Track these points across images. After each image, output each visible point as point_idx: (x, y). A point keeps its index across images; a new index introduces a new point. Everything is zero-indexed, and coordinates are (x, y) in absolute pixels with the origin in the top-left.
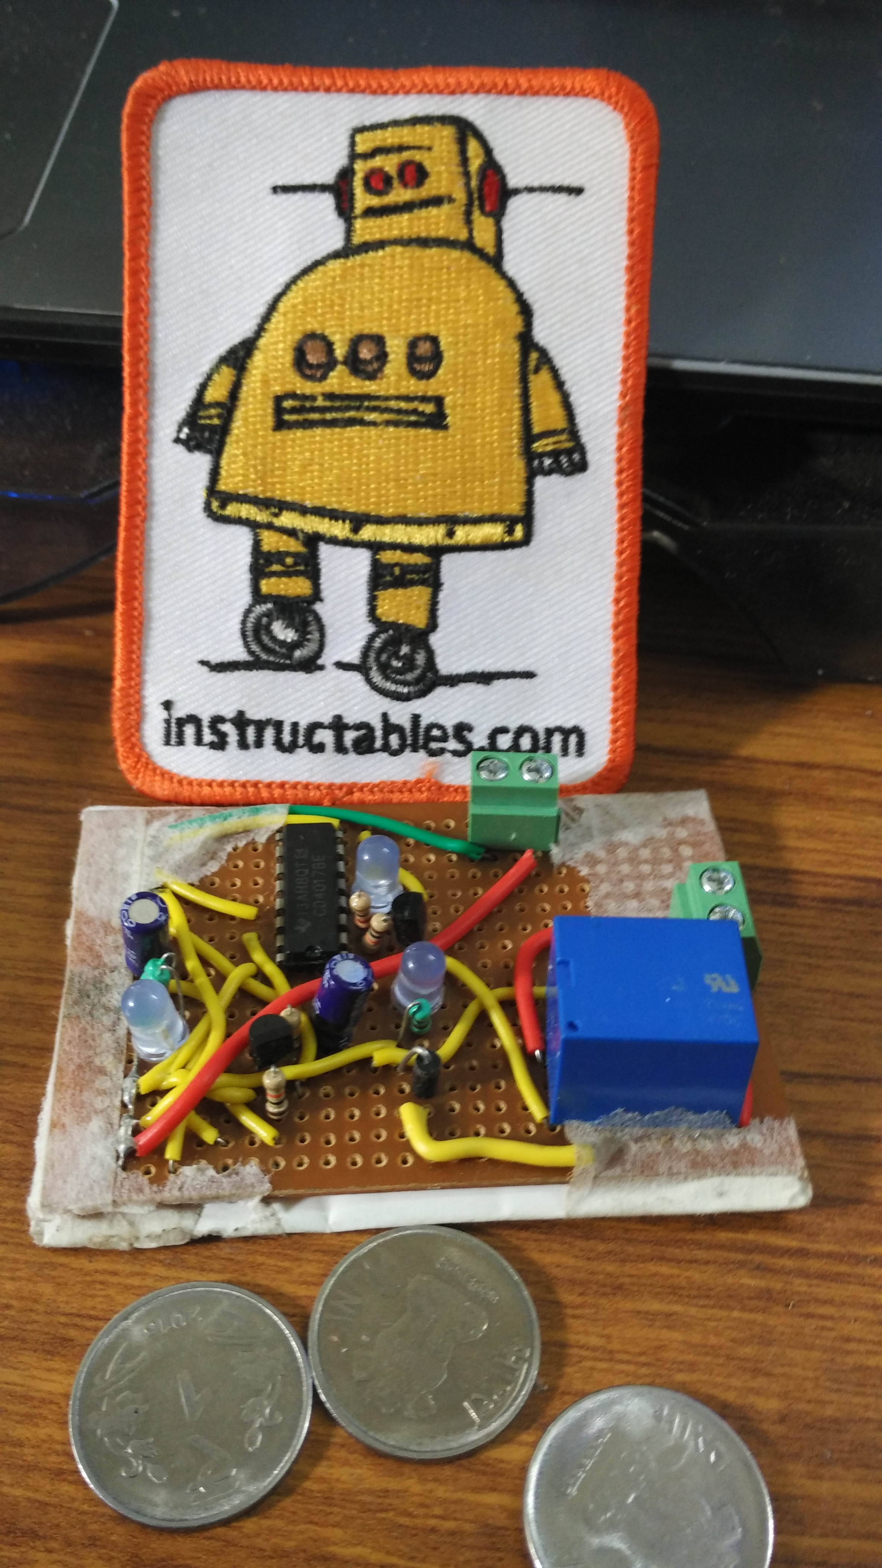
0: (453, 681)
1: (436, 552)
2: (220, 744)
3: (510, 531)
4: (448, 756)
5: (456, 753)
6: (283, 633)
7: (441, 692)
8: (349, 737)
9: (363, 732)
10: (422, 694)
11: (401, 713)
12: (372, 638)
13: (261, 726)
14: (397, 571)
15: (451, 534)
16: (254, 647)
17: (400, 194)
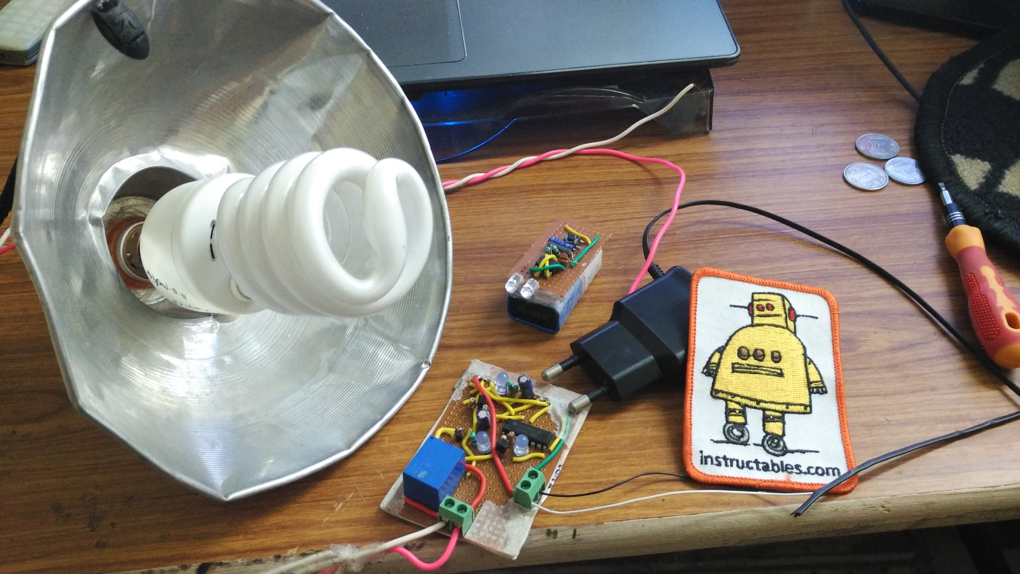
0: (792, 452)
1: (783, 413)
2: (719, 464)
3: (805, 409)
4: (794, 474)
5: (797, 473)
6: (736, 432)
7: (788, 455)
8: (761, 466)
9: (765, 465)
10: (783, 455)
11: (777, 460)
12: (765, 437)
13: (732, 461)
14: (771, 417)
15: (787, 408)
16: (728, 436)
17: (766, 312)
